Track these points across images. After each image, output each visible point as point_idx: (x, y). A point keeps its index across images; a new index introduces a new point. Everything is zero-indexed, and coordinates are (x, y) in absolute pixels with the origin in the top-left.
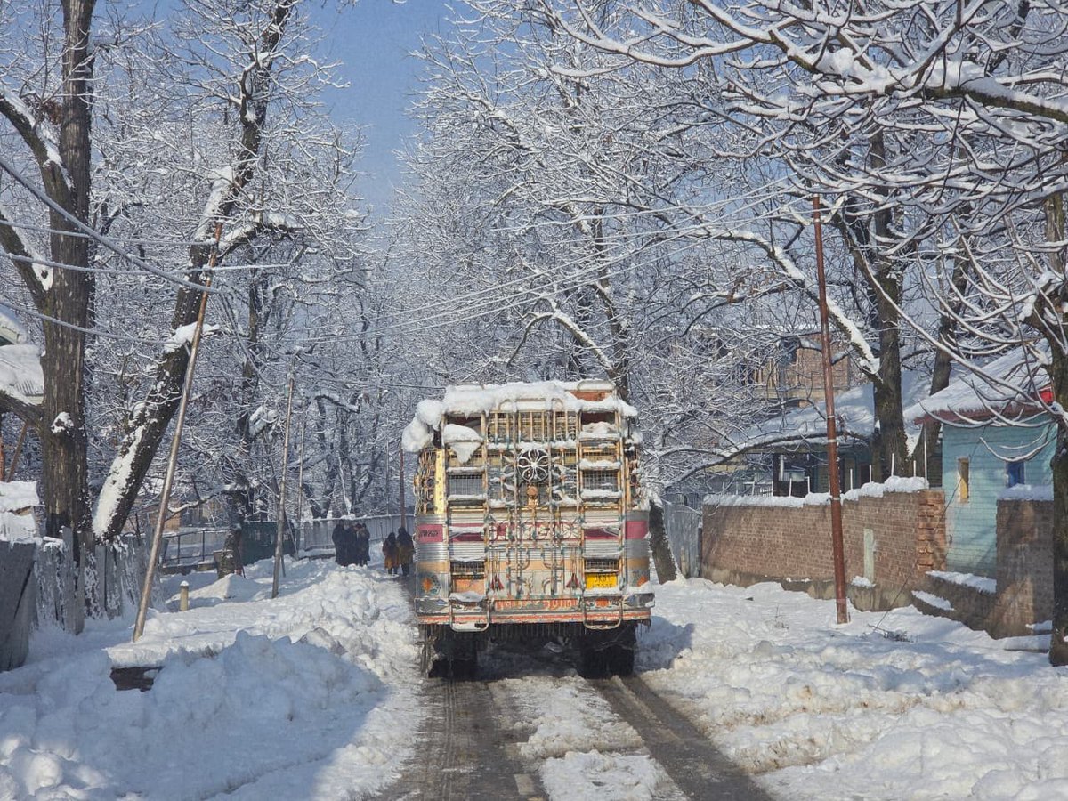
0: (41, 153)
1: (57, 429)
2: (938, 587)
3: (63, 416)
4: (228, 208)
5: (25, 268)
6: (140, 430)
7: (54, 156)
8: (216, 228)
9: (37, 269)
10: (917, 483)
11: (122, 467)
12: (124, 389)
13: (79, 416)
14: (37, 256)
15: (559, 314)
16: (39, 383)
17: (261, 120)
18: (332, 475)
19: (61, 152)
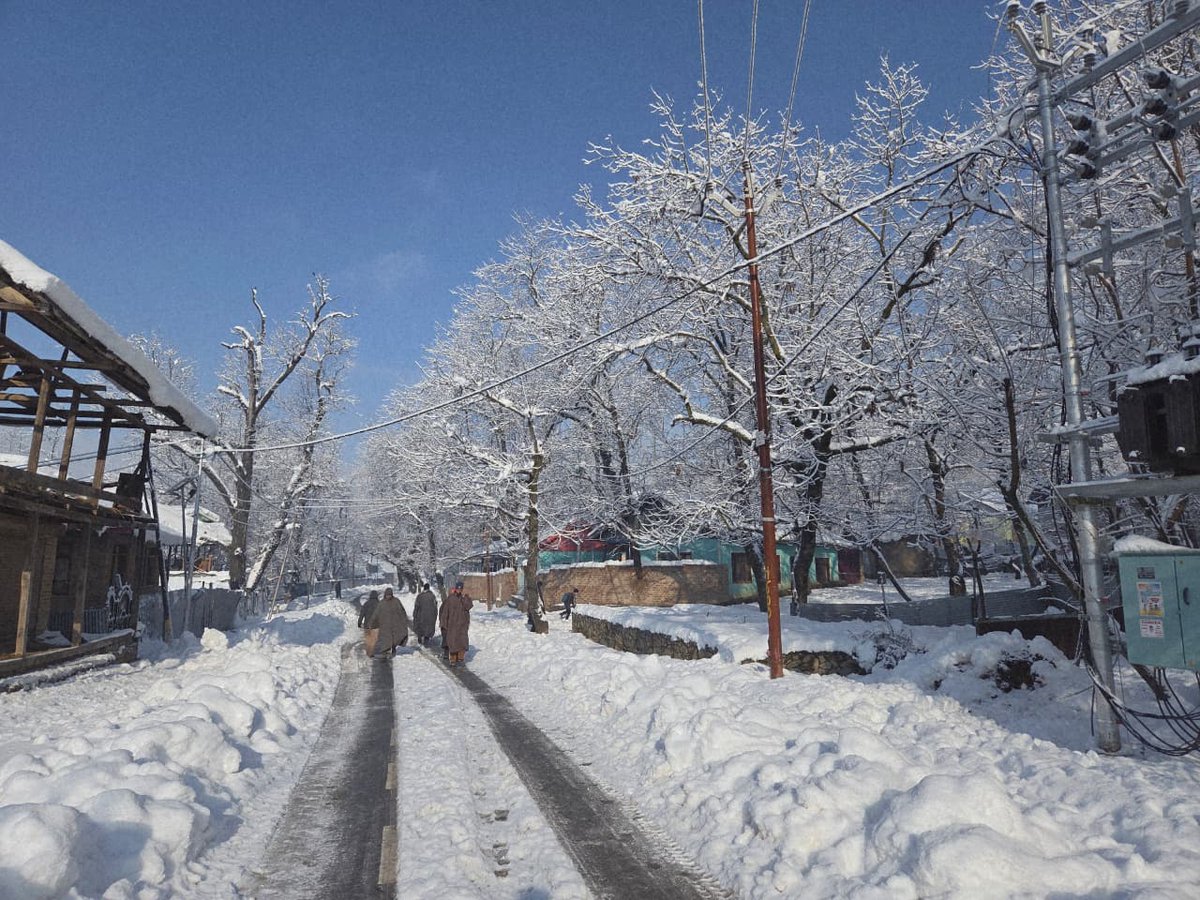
0: (236, 463)
1: (236, 554)
2: (513, 600)
3: (238, 549)
4: (299, 480)
5: (227, 499)
6: (264, 554)
7: (240, 464)
8: (295, 485)
9: (232, 500)
10: (511, 569)
11: (258, 566)
12: (260, 539)
13: (244, 549)
14: (232, 496)
15: (411, 513)
16: (230, 538)
17: (312, 451)
18: (325, 565)
19: (243, 461)
